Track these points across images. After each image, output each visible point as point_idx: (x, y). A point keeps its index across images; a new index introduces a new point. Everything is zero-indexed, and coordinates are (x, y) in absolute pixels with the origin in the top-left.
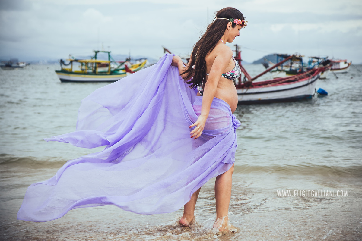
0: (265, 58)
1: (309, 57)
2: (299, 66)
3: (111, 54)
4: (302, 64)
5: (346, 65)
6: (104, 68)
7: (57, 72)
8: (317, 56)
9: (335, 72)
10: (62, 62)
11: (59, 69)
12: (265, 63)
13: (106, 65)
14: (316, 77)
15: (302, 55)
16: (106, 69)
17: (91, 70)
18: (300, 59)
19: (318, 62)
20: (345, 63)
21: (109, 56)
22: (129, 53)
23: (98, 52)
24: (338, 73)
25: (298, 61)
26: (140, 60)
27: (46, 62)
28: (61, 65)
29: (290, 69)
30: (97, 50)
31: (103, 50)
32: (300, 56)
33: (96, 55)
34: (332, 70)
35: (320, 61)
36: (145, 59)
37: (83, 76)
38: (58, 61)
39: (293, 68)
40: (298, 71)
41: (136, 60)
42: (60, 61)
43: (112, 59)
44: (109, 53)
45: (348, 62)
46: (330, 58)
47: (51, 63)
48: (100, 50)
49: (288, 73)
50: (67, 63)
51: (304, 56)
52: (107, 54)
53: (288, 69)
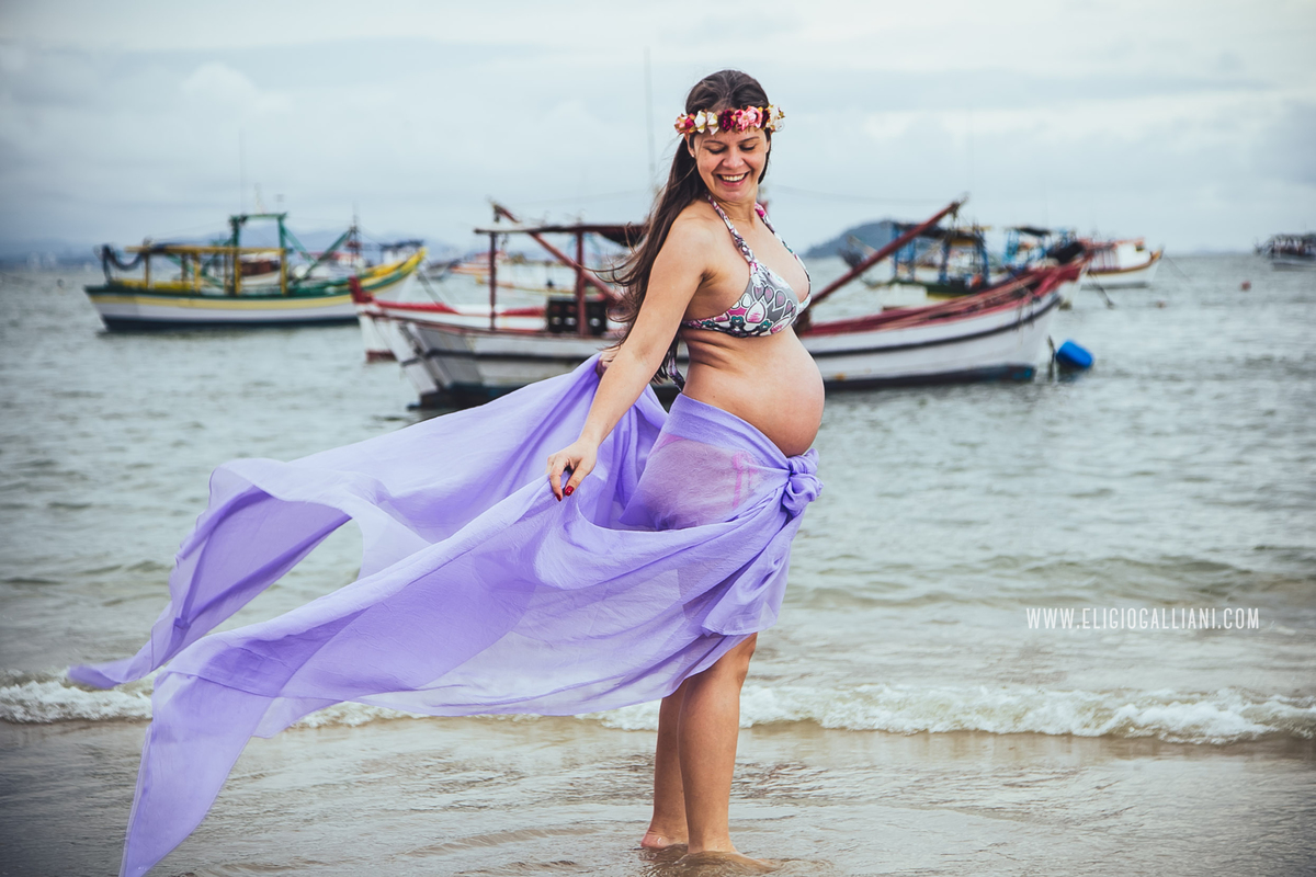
0: (850, 235)
1: (1007, 230)
2: (973, 264)
3: (287, 223)
4: (985, 255)
5: (1143, 258)
6: (265, 275)
7: (93, 292)
8: (1038, 224)
9: (1102, 280)
10: (109, 256)
11: (99, 279)
12: (852, 251)
13: (272, 267)
14: (1046, 300)
15: (981, 223)
16: (272, 279)
17: (220, 286)
18: (974, 240)
19: (1041, 247)
20: (1139, 248)
21: (282, 231)
22: (355, 218)
23: (244, 219)
24: (1113, 287)
25: (970, 248)
26: (399, 247)
27: (52, 259)
28: (106, 269)
29: (942, 277)
30: (238, 213)
31: (259, 211)
32: (975, 228)
33: (236, 232)
34: (1091, 272)
35: (1048, 242)
36: (417, 244)
37: (185, 301)
38: (96, 251)
39: (952, 273)
40: (970, 282)
41: (385, 248)
42: (101, 252)
43: (294, 240)
44: (281, 218)
45: (1152, 245)
46: (1083, 234)
47: (72, 263)
48: (249, 211)
49: (932, 289)
50: (128, 260)
51: (989, 228)
52: (275, 223)
53: (931, 276)
